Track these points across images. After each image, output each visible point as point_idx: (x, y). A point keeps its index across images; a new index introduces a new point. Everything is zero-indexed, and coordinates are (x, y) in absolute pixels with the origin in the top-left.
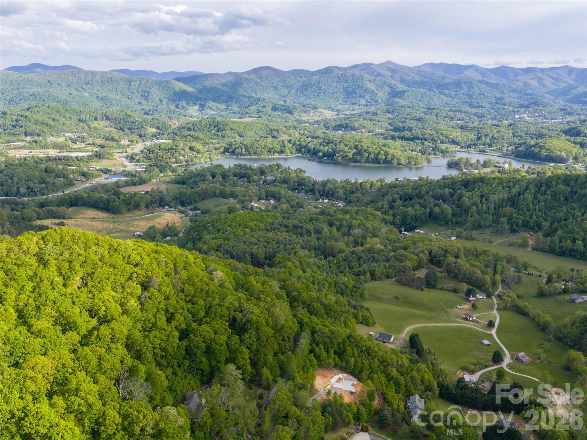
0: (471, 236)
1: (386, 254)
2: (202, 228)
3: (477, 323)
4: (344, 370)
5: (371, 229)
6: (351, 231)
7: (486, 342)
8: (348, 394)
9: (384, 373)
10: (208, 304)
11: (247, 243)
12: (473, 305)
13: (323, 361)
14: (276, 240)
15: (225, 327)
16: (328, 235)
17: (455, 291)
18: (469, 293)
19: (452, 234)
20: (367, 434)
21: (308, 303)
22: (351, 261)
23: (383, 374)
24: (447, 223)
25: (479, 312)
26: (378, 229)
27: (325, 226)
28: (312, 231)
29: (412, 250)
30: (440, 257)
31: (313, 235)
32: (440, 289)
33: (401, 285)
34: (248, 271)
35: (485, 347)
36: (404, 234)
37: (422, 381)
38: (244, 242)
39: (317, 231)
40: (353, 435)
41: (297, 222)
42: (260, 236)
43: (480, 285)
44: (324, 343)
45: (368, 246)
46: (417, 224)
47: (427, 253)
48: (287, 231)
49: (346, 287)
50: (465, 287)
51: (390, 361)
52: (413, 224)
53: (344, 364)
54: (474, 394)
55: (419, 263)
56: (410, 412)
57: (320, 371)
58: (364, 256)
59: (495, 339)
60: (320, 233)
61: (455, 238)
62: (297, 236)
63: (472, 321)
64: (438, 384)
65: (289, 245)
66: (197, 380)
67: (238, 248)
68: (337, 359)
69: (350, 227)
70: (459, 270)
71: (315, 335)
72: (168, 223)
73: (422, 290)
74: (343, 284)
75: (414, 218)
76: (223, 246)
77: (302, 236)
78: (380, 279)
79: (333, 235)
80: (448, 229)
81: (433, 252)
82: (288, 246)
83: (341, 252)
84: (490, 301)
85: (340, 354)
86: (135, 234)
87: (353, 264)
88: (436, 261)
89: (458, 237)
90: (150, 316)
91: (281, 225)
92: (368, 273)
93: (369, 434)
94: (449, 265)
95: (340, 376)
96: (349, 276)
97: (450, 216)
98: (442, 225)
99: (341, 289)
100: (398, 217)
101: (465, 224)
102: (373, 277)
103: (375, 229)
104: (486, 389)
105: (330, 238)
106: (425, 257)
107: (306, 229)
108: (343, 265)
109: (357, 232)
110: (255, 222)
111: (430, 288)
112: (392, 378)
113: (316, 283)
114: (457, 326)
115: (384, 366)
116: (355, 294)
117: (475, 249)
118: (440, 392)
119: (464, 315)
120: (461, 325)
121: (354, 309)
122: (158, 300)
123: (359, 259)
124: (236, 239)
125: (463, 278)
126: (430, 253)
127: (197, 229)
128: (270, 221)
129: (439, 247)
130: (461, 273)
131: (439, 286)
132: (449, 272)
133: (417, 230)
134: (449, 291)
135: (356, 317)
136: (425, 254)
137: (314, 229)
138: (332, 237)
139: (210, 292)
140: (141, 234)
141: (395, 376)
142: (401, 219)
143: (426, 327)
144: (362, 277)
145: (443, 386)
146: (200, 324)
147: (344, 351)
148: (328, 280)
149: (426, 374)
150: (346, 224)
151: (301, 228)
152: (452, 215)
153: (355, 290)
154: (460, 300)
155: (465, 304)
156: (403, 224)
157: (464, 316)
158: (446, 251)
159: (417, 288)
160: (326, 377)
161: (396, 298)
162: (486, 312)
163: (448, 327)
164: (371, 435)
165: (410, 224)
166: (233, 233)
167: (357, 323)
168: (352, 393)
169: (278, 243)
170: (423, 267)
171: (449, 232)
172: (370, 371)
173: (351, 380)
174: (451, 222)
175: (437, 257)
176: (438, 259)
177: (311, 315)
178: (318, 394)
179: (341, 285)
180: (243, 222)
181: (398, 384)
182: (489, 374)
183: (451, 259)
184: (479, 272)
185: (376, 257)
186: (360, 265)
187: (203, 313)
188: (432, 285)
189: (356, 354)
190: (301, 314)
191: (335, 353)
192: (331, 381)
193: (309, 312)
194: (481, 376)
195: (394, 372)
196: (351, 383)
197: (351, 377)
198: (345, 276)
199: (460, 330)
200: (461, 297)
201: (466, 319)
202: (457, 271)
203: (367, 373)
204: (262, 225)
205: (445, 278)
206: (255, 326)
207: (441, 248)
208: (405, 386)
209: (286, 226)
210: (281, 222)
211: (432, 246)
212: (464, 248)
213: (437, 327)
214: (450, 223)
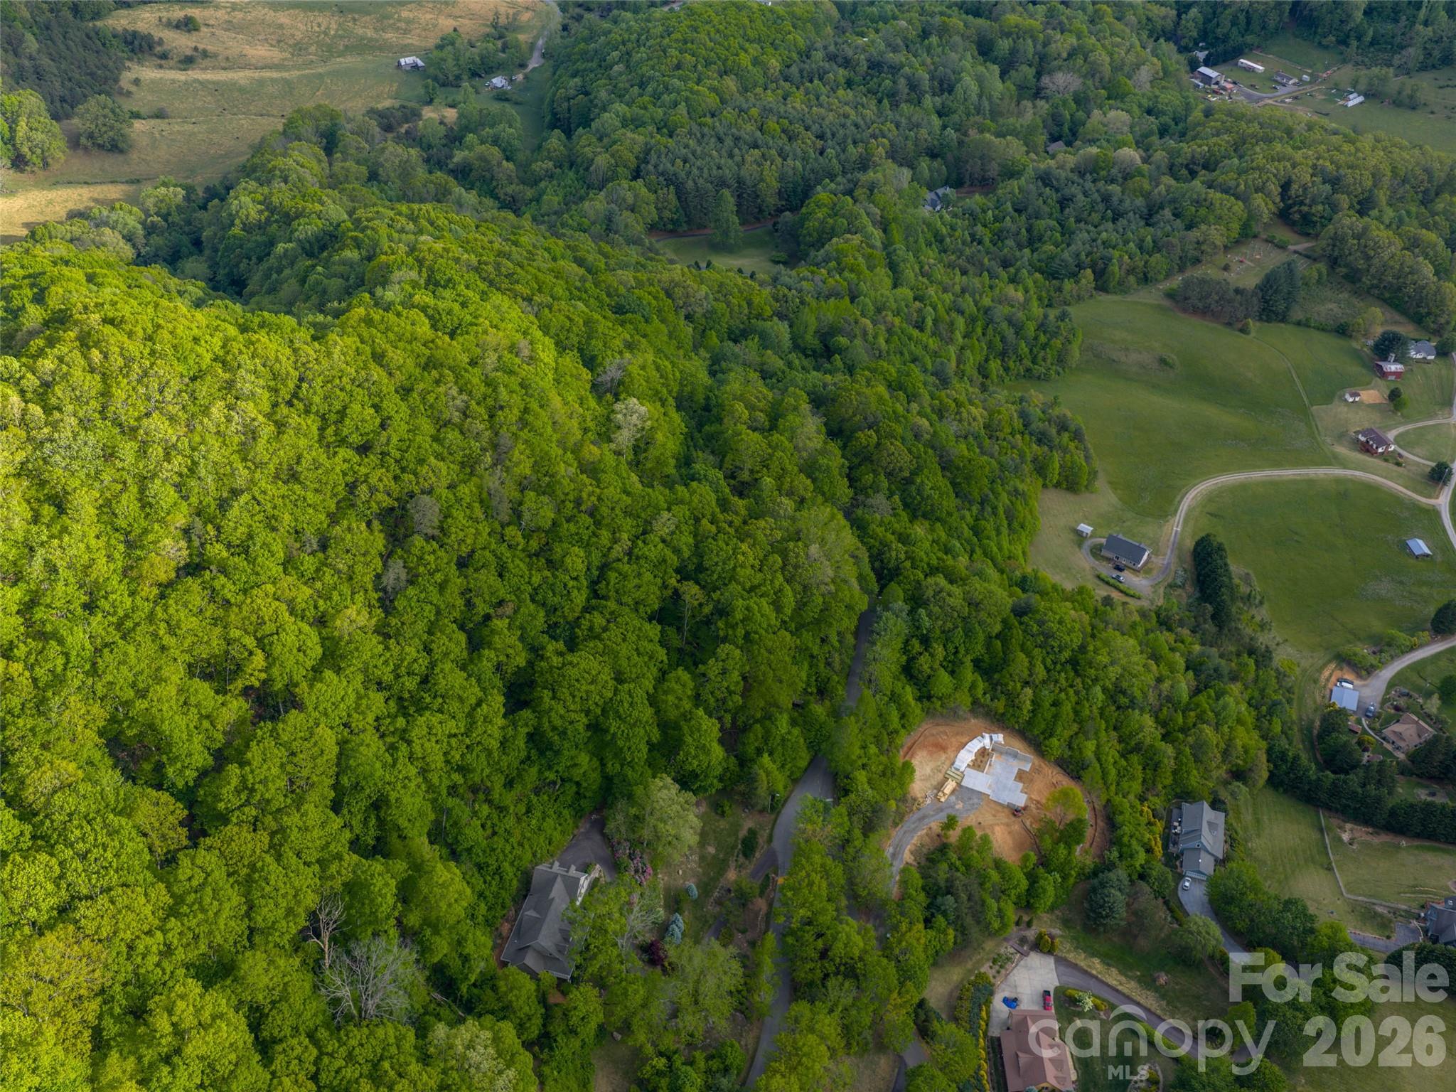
0: (1411, 97)
1: (1147, 186)
2: (594, 65)
3: (1398, 464)
4: (999, 721)
5: (1107, 69)
6: (1045, 80)
7: (1420, 546)
8: (1004, 817)
9: (1115, 729)
10: (596, 560)
11: (729, 142)
12: (1394, 395)
13: (940, 699)
14: (815, 127)
15: (649, 647)
16: (974, 98)
17: (1342, 331)
18: (1388, 346)
19: (1355, 84)
20: (1050, 962)
21: (906, 474)
22: (1038, 216)
23: (1114, 734)
24: (1344, 42)
25: (1408, 419)
26: (1126, 69)
27: (967, 63)
28: (926, 84)
29: (1229, 178)
30: (1314, 202)
31: (928, 101)
32: (1299, 323)
33: (1185, 311)
34: (728, 304)
35: (1412, 561)
36: (1207, 79)
37: (1226, 753)
38: (720, 140)
39: (941, 83)
40: (1010, 966)
41: (882, 47)
42: (767, 111)
43: (1423, 311)
44: (947, 636)
45: (1094, 150)
46: (1249, 39)
47: (1274, 189)
48: (849, 84)
49: (1018, 329)
50: (1378, 320)
51: (1138, 694)
52: (1235, 38)
53: (1000, 705)
54: (1371, 788)
55: (1245, 227)
56: (1179, 856)
57: (927, 729)
58: (1080, 197)
59: (1444, 530)
60: (950, 91)
61: (1361, 99)
62: (880, 101)
63: (1385, 457)
64: (1269, 752)
65: (855, 143)
66: (566, 812)
67: (698, 163)
68: (981, 685)
69: (1042, 65)
70: (1368, 258)
71: (922, 612)
72: (497, 14)
73: (1244, 330)
74: (1010, 322)
75: (1242, 17)
76: (653, 158)
77: (895, 105)
78: (1122, 288)
79: (990, 98)
80: (1344, 61)
81: (1295, 186)
82: (851, 148)
83: (1011, 173)
84: (1444, 372)
85: (990, 669)
86: (403, 61)
87: (1041, 224)
88: (1297, 216)
89: (1371, 95)
90: (411, 651)
91: (832, 58)
92: (1089, 271)
93: (1060, 961)
94: (1337, 240)
95: (985, 742)
96: (1030, 283)
97: (1359, 16)
98: (1326, 47)
99: (1003, 339)
100: (1194, 12)
101: (1402, 47)
102: (1102, 283)
103: (1116, 68)
104: (1402, 744)
105: (978, 111)
106: (1264, 206)
107: (908, 79)
108: (1014, 228)
109: (1063, 81)
110: (754, 49)
111: (1269, 320)
112: (1138, 748)
113: (929, 322)
114: (1338, 481)
115: (1119, 708)
116: (1042, 353)
117: (1426, 170)
118: (1271, 773)
119: (1364, 433)
120: (1349, 473)
121: (1040, 442)
122: (439, 577)
123: (1064, 202)
124: (695, 128)
125: (1373, 286)
126: (1286, 186)
127: (580, 66)
128: (801, 42)
129: (1314, 167)
130: (1373, 270)
131: (1297, 314)
132: (1334, 262)
133: (1244, 61)
134: (1323, 330)
135: (1041, 469)
136: (1268, 195)
137: (932, 79)
138: (986, 104)
139: (605, 510)
140: (420, 63)
141: (1148, 741)
142: (1200, 18)
143: (1243, 487)
144: (1068, 285)
145: (1283, 756)
146: (572, 645)
147: (1006, 662)
148: (964, 306)
149: (1240, 730)
150: (1031, 51)
151: (895, 69)
152: (1365, 13)
153: (1043, 339)
154: (1355, 369)
155: (1366, 385)
156: (1206, 36)
157: (1363, 439)
158: (1335, 182)
159: (1229, 324)
160: (943, 748)
161: (1163, 361)
162: (1430, 417)
163: (1311, 482)
164: (1062, 968)
165: (1226, 38)
166: (687, 100)
167: (1045, 486)
168: (1016, 812)
169: (821, 137)
170: (1255, 237)
171: (1345, 73)
172: (1075, 727)
173: (1015, 756)
174: (1359, 38)
175: (1302, 203)
176: (1305, 209)
177: (913, 518)
178: (916, 816)
179: (1004, 325)
180: (719, 50)
181: (1152, 764)
182: (1415, 678)
183: (1348, 221)
184: (1428, 270)
185: (1115, 199)
186: (1066, 232)
187: (580, 598)
188: (1277, 314)
189: (1041, 672)
190: (881, 524)
191: (977, 663)
192: (957, 764)
193: (906, 506)
194: (1391, 685)
195: (1147, 727)
196: (1016, 766)
197: (1018, 746)
198: (1013, 280)
199: (1343, 494)
200: (1356, 355)
201: (1366, 449)
202: (1361, 264)
203: (1067, 734)
204: (774, 64)
205: (1319, 282)
206: (740, 632)
207: (1323, 171)
208: (1175, 773)
209: (846, 63)
210: (832, 48)
211: (1294, 166)
212: (1394, 170)
213: (1274, 484)
214: (1354, 43)
